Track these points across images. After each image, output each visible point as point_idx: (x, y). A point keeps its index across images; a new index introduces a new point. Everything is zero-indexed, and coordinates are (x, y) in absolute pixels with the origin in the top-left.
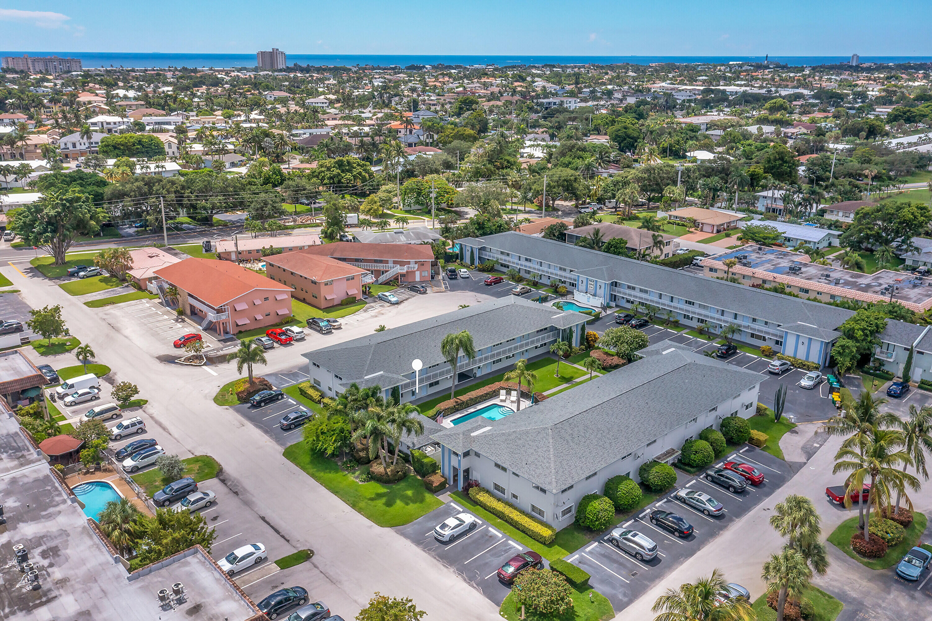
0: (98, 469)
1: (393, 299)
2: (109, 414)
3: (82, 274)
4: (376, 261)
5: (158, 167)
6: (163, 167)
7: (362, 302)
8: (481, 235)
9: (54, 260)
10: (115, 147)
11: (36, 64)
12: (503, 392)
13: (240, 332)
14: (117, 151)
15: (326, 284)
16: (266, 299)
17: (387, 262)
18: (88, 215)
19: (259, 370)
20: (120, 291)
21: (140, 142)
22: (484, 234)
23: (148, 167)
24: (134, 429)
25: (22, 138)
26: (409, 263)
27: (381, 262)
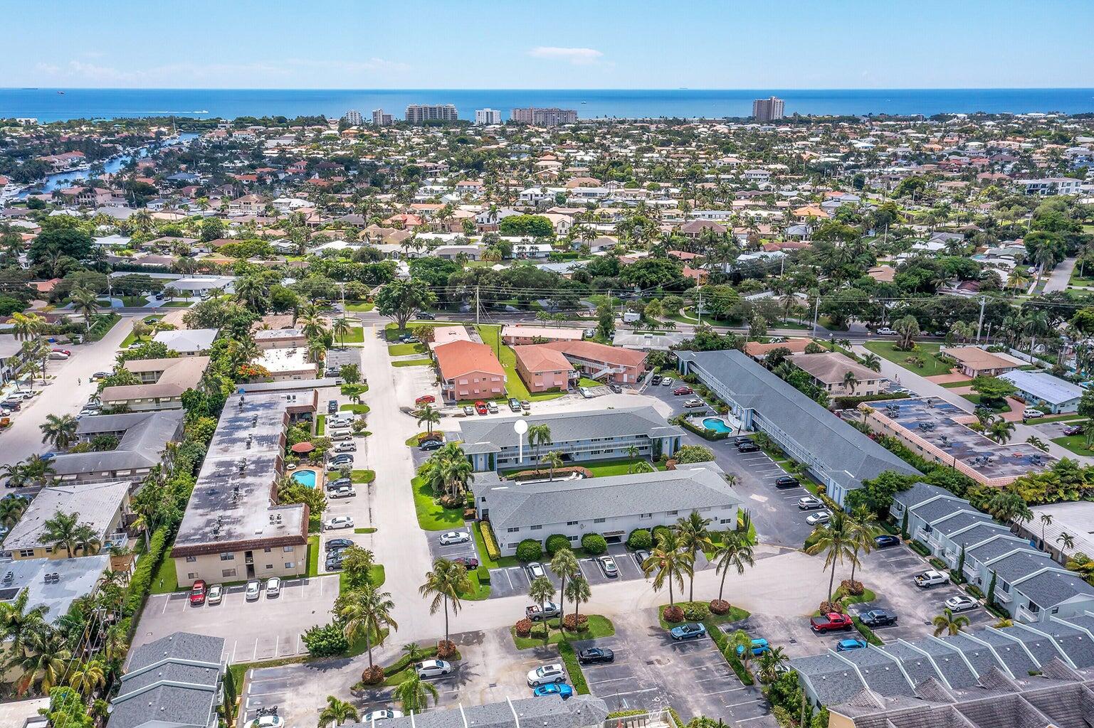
0: (316, 465)
1: (587, 393)
2: (344, 437)
3: (407, 340)
4: (596, 361)
5: (532, 248)
6: (536, 248)
7: (565, 392)
8: (702, 350)
9: (398, 326)
10: (512, 226)
11: (538, 116)
12: (575, 474)
13: (462, 400)
14: (513, 230)
15: (537, 374)
16: (484, 379)
17: (603, 364)
18: (420, 298)
19: (436, 427)
20: (420, 356)
21: (532, 223)
22: (706, 349)
23: (524, 248)
24: (349, 448)
25: (450, 213)
26: (619, 367)
27: (599, 362)
